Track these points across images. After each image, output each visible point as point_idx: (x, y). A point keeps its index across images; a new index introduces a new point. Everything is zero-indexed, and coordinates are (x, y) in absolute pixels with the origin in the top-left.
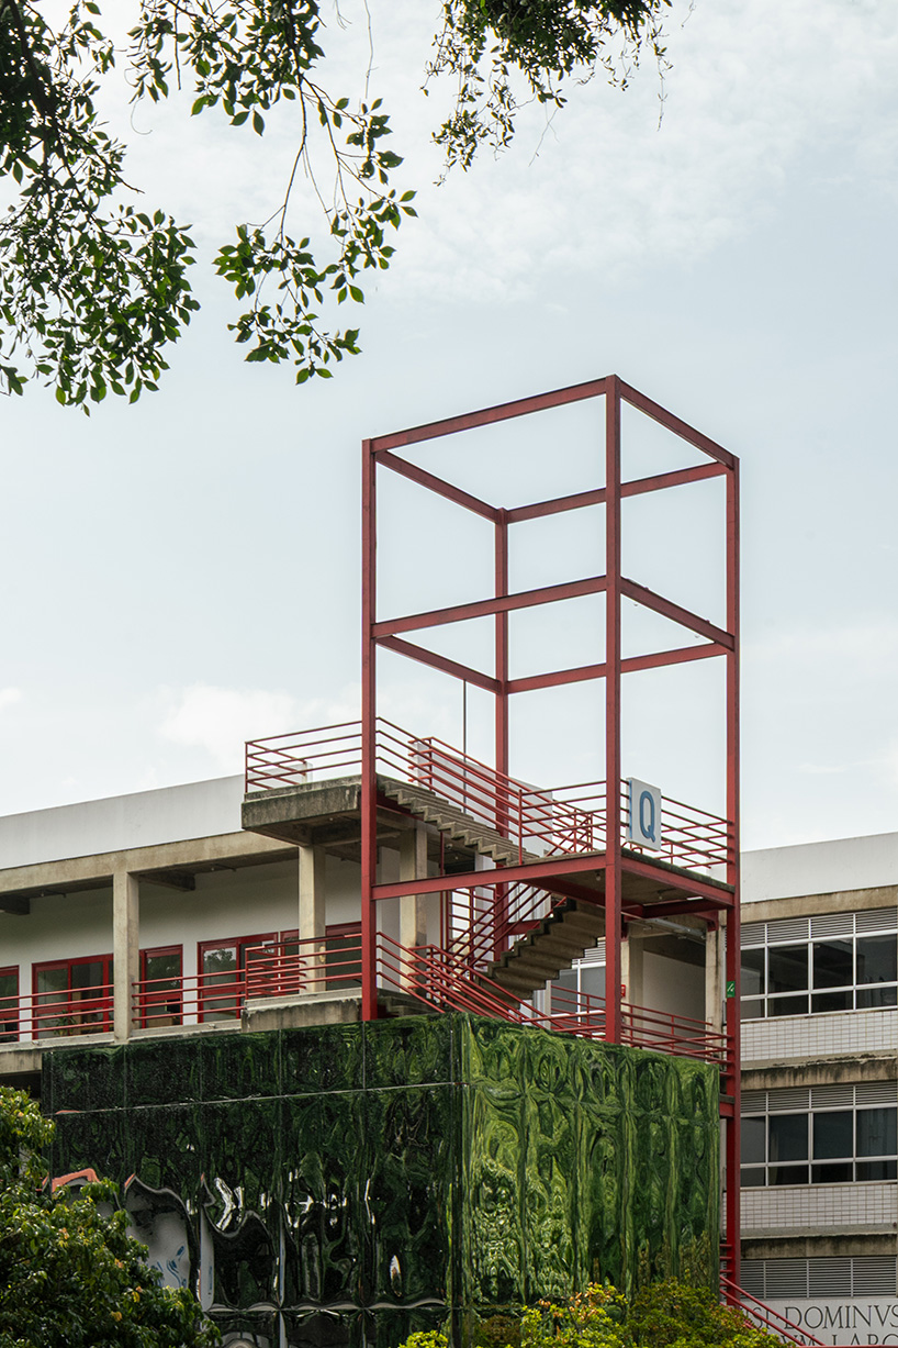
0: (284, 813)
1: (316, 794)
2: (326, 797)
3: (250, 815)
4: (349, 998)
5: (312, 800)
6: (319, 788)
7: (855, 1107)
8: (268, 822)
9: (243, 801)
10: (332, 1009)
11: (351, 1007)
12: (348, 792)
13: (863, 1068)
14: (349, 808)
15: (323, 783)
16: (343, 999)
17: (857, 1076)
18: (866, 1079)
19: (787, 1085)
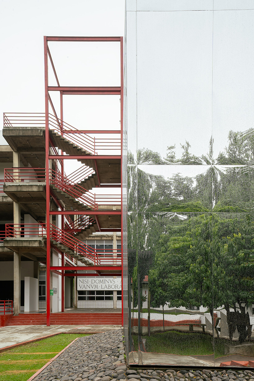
0: (18, 133)
1: (28, 130)
2: (32, 131)
3: (6, 132)
4: (40, 184)
5: (27, 131)
6: (30, 128)
7: (104, 244)
8: (12, 135)
9: (3, 128)
10: (35, 187)
11: (41, 187)
12: (39, 131)
13: (106, 237)
14: (40, 135)
15: (31, 127)
16: (38, 184)
17: (105, 238)
18: (107, 239)
19: (91, 239)
